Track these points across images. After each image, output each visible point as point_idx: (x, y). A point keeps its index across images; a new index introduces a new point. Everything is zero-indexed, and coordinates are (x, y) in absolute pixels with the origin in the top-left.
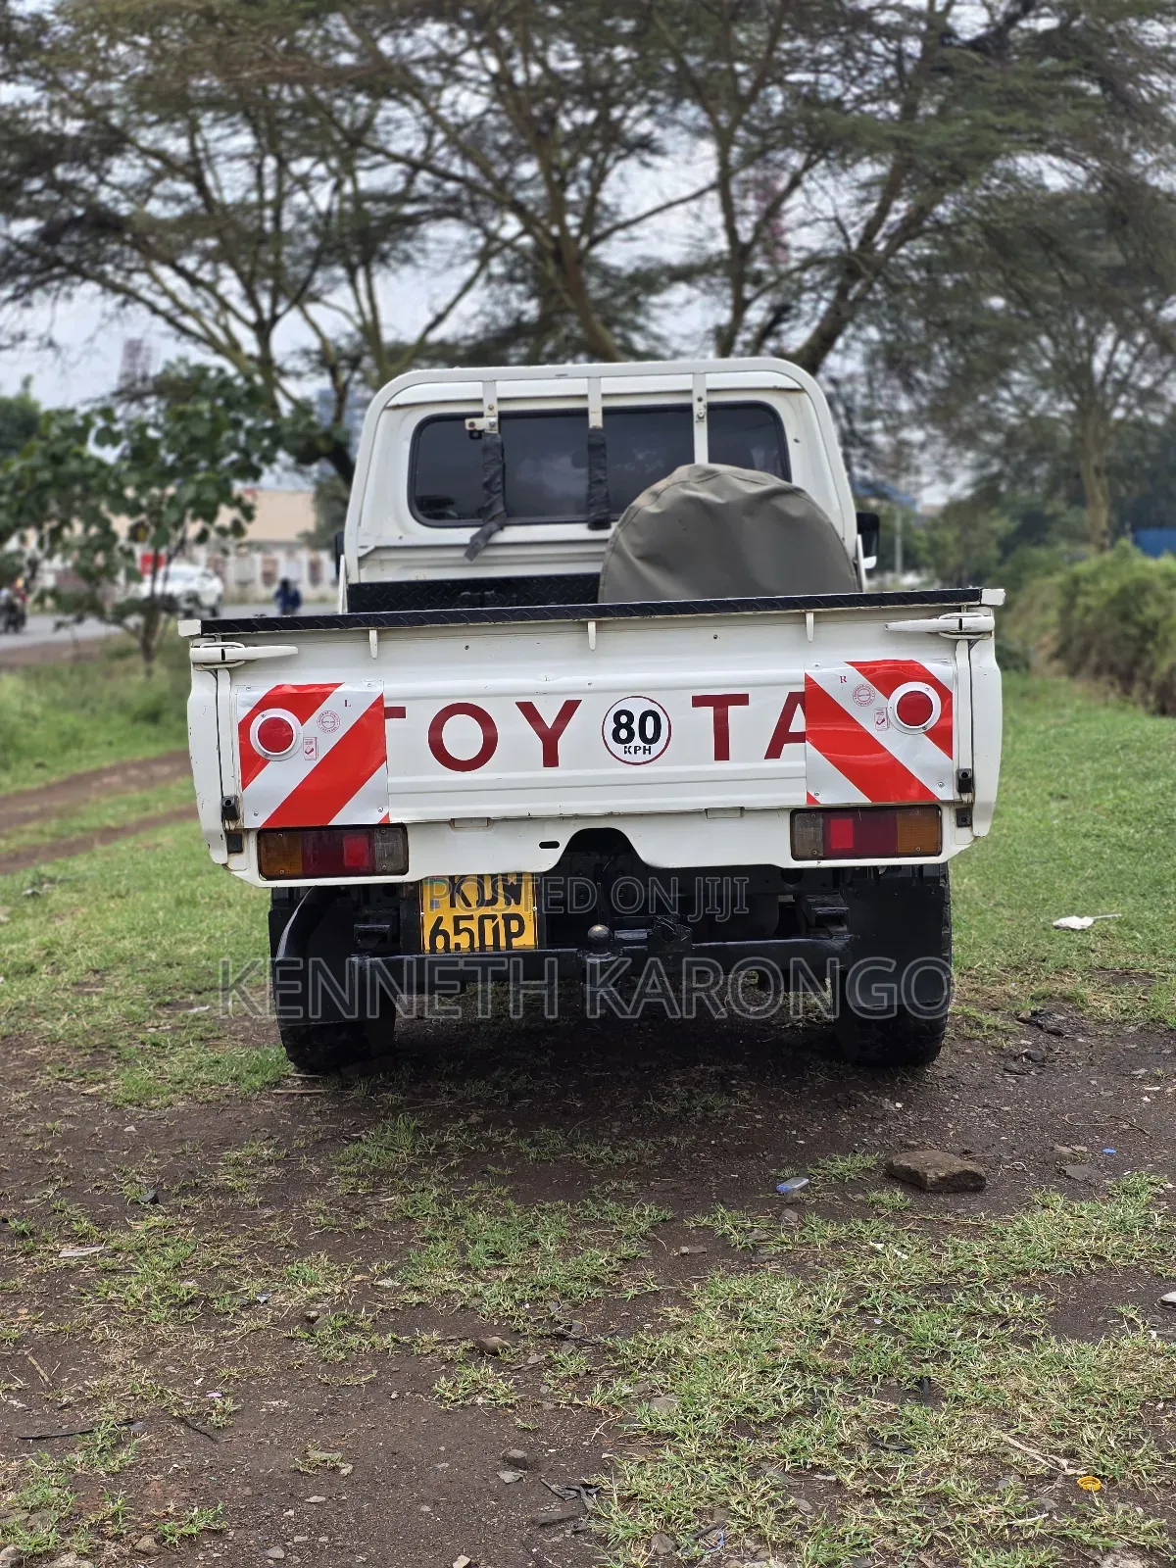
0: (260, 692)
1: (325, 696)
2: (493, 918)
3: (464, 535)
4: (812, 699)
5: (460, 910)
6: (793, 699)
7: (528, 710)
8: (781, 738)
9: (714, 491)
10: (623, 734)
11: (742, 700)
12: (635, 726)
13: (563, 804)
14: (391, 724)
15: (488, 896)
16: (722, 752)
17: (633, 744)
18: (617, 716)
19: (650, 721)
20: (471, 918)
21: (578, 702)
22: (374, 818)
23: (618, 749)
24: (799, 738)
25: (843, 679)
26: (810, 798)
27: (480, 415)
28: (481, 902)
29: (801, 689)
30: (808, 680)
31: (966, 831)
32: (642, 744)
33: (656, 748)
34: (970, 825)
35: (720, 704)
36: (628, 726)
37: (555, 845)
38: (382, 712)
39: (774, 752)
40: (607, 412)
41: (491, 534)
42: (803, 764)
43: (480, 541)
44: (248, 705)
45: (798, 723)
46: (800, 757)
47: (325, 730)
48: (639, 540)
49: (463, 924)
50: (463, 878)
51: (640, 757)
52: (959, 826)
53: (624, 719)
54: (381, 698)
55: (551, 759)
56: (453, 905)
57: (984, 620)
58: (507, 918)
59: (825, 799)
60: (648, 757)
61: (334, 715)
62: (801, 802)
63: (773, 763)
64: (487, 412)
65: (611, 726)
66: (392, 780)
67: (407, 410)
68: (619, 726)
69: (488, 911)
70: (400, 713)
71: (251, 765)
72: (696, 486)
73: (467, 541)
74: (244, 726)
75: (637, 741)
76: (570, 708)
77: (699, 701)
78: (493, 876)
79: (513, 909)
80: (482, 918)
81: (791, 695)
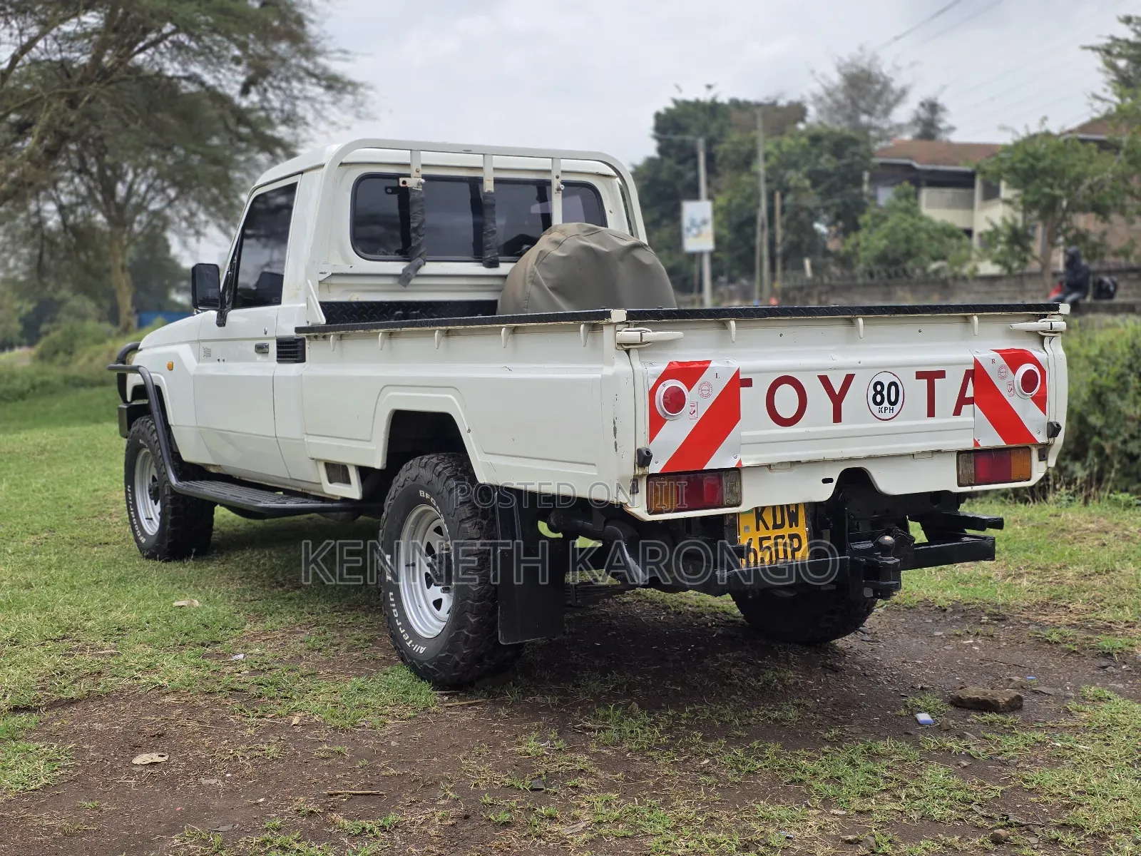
0: (661, 367)
1: (704, 369)
2: (783, 537)
3: (398, 267)
4: (977, 374)
5: (763, 533)
6: (969, 374)
7: (825, 380)
8: (962, 400)
9: (600, 243)
10: (879, 398)
11: (941, 374)
12: (885, 393)
13: (844, 450)
14: (743, 390)
15: (779, 522)
16: (931, 413)
17: (883, 406)
18: (875, 388)
19: (893, 388)
20: (769, 538)
21: (852, 376)
22: (732, 464)
23: (875, 408)
24: (970, 401)
25: (993, 361)
26: (976, 444)
27: (409, 176)
28: (776, 527)
29: (972, 367)
30: (977, 363)
31: (1043, 463)
32: (888, 406)
33: (897, 408)
34: (1046, 460)
35: (931, 377)
36: (881, 393)
37: (830, 480)
38: (739, 382)
39: (957, 412)
40: (497, 181)
41: (419, 267)
42: (972, 419)
43: (411, 272)
44: (654, 377)
45: (970, 393)
46: (972, 414)
47: (702, 395)
48: (549, 275)
49: (765, 544)
50: (763, 508)
51: (888, 415)
52: (1040, 460)
53: (879, 388)
54: (738, 373)
55: (837, 418)
56: (758, 529)
57: (1059, 324)
58: (792, 537)
59: (984, 444)
60: (892, 415)
61: (709, 385)
62: (970, 445)
63: (957, 419)
64: (413, 173)
65: (872, 392)
66: (743, 434)
67: (348, 167)
68: (877, 393)
69: (779, 532)
70: (748, 383)
71: (656, 423)
72: (585, 238)
73: (399, 271)
74: (652, 393)
75: (886, 404)
76: (849, 379)
77: (920, 375)
78: (782, 506)
79: (794, 530)
80: (776, 538)
81: (967, 371)
